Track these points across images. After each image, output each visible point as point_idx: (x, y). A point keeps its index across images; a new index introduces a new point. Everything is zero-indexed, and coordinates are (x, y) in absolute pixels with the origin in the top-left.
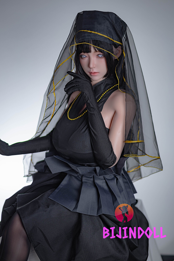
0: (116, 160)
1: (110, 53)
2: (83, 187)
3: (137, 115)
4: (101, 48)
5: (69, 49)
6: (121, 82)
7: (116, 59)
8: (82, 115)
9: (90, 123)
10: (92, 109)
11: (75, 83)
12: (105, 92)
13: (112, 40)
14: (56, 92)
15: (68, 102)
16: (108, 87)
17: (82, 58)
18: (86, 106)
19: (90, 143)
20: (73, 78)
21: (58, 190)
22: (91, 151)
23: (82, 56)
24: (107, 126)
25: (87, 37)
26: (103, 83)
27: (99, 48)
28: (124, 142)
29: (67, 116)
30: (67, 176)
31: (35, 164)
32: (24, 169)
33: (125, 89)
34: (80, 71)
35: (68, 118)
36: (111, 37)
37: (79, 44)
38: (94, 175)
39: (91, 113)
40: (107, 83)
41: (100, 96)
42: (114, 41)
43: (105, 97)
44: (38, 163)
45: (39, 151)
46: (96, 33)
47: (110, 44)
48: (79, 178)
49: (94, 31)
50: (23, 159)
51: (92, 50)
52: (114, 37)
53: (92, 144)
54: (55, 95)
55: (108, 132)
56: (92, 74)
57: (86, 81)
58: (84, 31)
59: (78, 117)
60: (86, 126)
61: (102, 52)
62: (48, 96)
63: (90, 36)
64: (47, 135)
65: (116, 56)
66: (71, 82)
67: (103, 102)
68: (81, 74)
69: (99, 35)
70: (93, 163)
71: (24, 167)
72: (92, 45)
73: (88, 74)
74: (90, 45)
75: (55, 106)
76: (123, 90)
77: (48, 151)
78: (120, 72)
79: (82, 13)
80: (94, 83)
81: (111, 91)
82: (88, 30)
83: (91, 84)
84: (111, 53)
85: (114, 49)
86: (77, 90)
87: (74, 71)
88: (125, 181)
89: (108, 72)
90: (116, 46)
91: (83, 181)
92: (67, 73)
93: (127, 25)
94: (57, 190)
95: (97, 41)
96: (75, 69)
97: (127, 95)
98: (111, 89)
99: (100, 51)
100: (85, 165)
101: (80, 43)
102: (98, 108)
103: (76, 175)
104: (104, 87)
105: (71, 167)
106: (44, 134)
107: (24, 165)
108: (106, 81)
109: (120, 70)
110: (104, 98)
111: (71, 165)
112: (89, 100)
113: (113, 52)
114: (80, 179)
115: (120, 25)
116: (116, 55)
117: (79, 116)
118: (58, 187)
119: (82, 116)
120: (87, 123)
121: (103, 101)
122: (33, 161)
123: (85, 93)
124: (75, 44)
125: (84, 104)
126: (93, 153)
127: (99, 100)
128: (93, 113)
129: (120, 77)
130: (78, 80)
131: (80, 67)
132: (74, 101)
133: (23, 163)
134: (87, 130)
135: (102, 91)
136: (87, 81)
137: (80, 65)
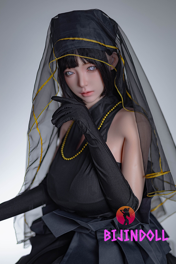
0: (138, 204)
1: (104, 62)
2: (100, 247)
3: (153, 138)
4: (91, 58)
5: (48, 67)
6: (125, 99)
7: (112, 69)
8: (81, 151)
9: (95, 160)
10: (94, 142)
11: (65, 111)
12: (105, 116)
13: (104, 45)
14: (40, 126)
15: (58, 136)
16: (108, 108)
17: (68, 76)
18: (84, 138)
19: (99, 187)
20: (60, 103)
21: (68, 257)
22: (103, 198)
23: (68, 73)
24: (118, 160)
25: (70, 47)
26: (101, 105)
27: (89, 58)
28: (143, 177)
29: (62, 156)
30: (76, 234)
31: (30, 225)
32: (16, 234)
33: (132, 107)
34: (69, 94)
35: (62, 158)
36: (102, 41)
37: (60, 58)
38: (111, 227)
39: (94, 147)
40: (105, 103)
41: (100, 121)
42: (107, 46)
43: (108, 122)
44: (34, 222)
45: (33, 208)
46: (81, 39)
47: (102, 51)
48: (92, 235)
49: (78, 37)
50: (14, 222)
51: (80, 62)
52: (105, 42)
53: (103, 189)
54: (39, 131)
55: (120, 167)
56: (85, 95)
57: (79, 105)
58: (64, 40)
59: (76, 154)
60: (90, 165)
61: (93, 63)
62: (29, 134)
63: (72, 44)
64: (40, 184)
65: (112, 66)
66: (59, 110)
67: (105, 130)
68: (70, 98)
69: (85, 41)
70: (108, 213)
71: (16, 233)
72: (79, 56)
73: (80, 95)
74: (76, 56)
75: (42, 146)
76: (129, 108)
77: (45, 205)
78: (121, 86)
79: (57, 17)
80: (89, 106)
81: (114, 112)
82: (70, 37)
83: (86, 108)
84: (106, 63)
85: (108, 57)
86: (70, 119)
87: (60, 94)
88: (153, 225)
89: (105, 88)
90: (110, 52)
91: (98, 238)
92: (52, 99)
93: (117, 24)
94: (66, 258)
95: (84, 49)
96: (62, 92)
97: (137, 113)
98: (113, 110)
99: (90, 62)
100: (98, 217)
101: (62, 57)
102: (101, 137)
103: (88, 232)
104: (103, 109)
105: (80, 224)
106: (36, 184)
107: (15, 230)
108: (104, 101)
109: (122, 82)
110: (106, 123)
111: (78, 221)
112: (88, 131)
113: (107, 61)
114: (94, 236)
115: (110, 24)
116: (112, 64)
117: (78, 153)
118: (67, 253)
119: (81, 153)
120: (91, 161)
121: (105, 128)
122: (27, 221)
123: (80, 122)
124: (55, 59)
125: (81, 136)
126: (106, 200)
127: (101, 127)
128: (96, 146)
129: (123, 92)
130: (68, 106)
131: (67, 88)
132: (67, 133)
133: (14, 228)
134: (92, 170)
135: (102, 114)
136: (81, 105)
137: (66, 86)
